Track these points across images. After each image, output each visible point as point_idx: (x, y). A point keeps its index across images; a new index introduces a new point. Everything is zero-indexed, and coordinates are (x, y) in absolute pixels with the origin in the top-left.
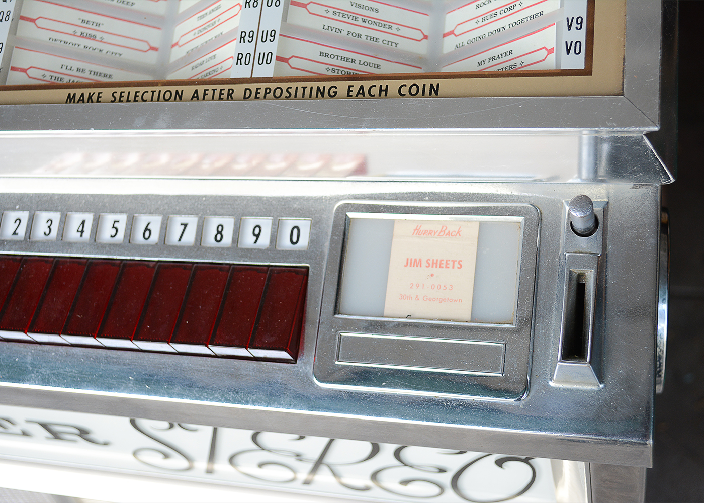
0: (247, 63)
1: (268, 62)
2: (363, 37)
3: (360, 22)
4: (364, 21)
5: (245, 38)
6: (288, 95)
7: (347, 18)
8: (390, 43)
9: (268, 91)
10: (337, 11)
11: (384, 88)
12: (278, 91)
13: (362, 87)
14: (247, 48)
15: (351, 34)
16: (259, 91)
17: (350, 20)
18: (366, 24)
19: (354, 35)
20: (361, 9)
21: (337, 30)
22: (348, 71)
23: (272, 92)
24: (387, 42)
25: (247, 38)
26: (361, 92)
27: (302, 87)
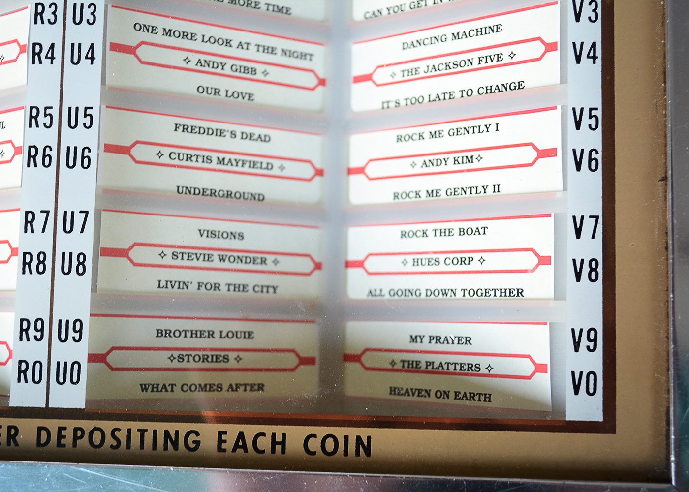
0: (37, 379)
1: (75, 380)
2: (224, 288)
3: (217, 263)
4: (222, 259)
5: (29, 331)
6: (115, 443)
7: (195, 259)
8: (265, 290)
9: (79, 433)
10: (179, 250)
11: (279, 439)
12: (97, 436)
13: (241, 436)
14: (34, 351)
15: (203, 286)
16: (63, 433)
17: (201, 263)
18: (226, 264)
19: (208, 287)
20: (216, 239)
21: (181, 284)
22: (205, 353)
23: (86, 436)
24: (260, 289)
25: (32, 332)
26: (240, 443)
27: (139, 430)
